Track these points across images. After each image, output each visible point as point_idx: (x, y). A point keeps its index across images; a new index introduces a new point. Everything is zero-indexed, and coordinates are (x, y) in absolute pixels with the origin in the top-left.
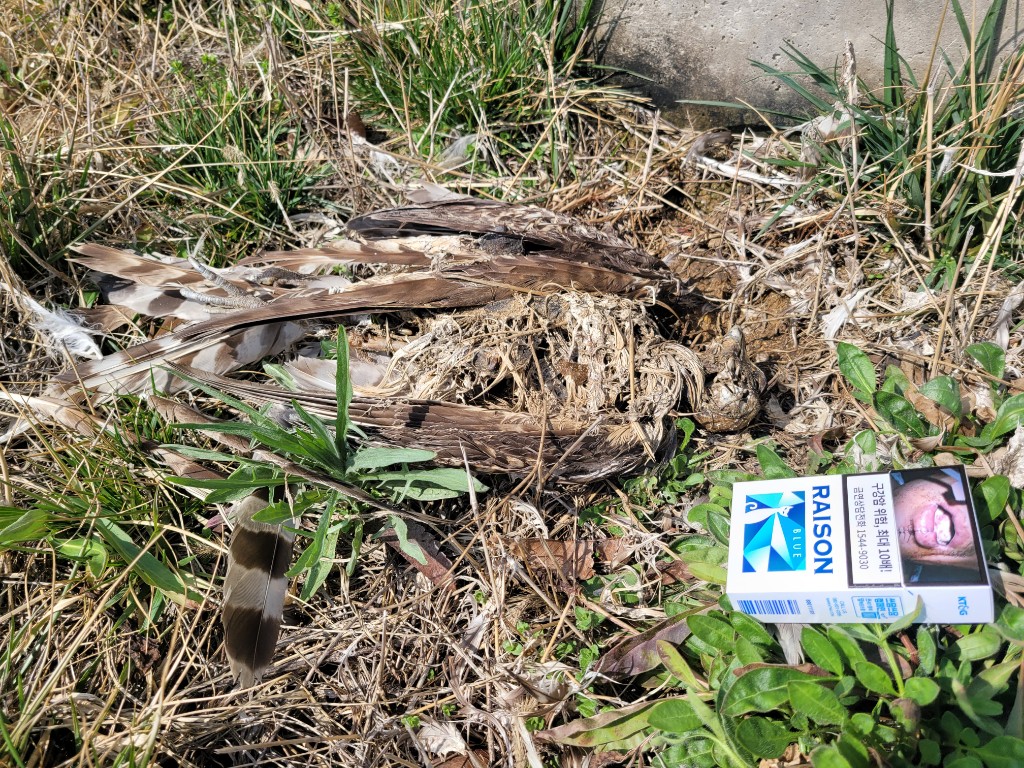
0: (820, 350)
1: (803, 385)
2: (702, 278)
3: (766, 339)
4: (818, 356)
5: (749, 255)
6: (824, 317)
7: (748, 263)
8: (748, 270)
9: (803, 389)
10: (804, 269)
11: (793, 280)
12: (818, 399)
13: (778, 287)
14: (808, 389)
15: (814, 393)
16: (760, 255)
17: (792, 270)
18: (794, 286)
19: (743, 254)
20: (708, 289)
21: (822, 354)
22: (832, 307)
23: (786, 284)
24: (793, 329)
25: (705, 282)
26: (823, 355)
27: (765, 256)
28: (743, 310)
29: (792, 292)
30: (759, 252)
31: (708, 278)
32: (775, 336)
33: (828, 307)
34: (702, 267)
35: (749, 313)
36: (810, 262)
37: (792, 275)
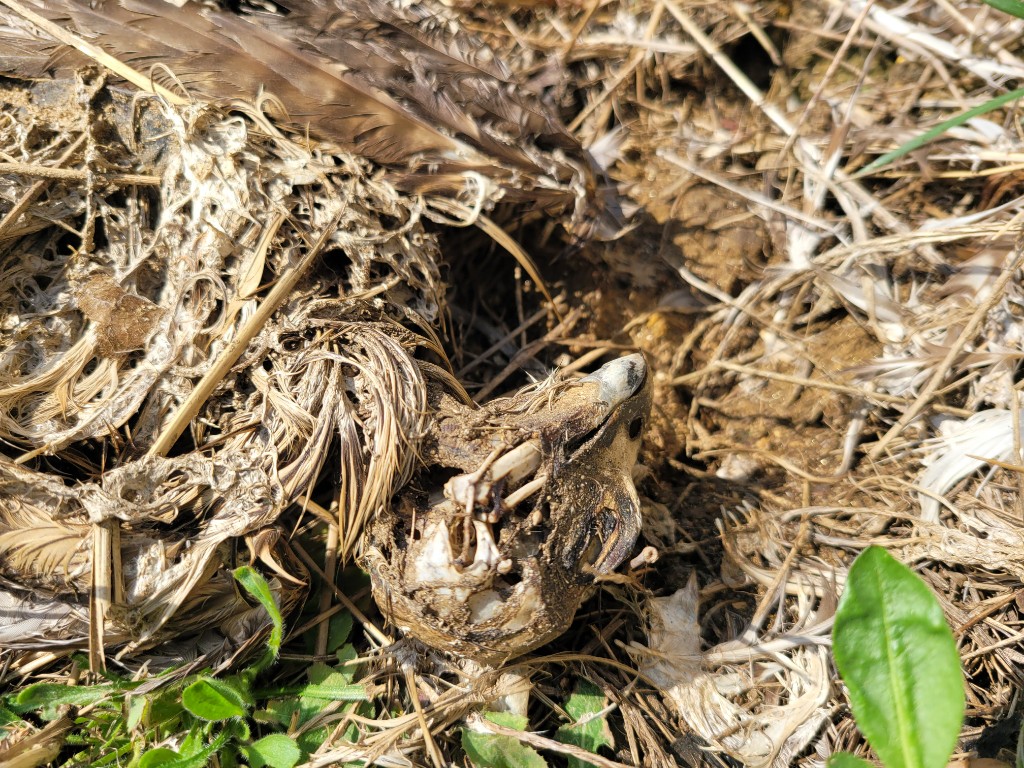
0: (890, 511)
1: (796, 586)
2: (702, 228)
3: (786, 422)
4: (877, 525)
5: (831, 205)
6: (947, 427)
7: (819, 223)
8: (810, 242)
9: (792, 598)
10: (954, 281)
11: (912, 302)
12: (815, 648)
13: (862, 304)
14: (802, 607)
15: (813, 626)
16: (855, 216)
17: (921, 276)
18: (908, 317)
19: (814, 198)
20: (708, 259)
21: (892, 522)
22: (983, 406)
23: (890, 305)
24: (854, 427)
25: (707, 242)
26: (891, 527)
27: (869, 218)
28: (767, 336)
29: (892, 331)
30: (859, 204)
31: (716, 233)
32: (808, 424)
33: (973, 401)
34: (714, 205)
35: (774, 346)
36: (978, 270)
37: (916, 289)
